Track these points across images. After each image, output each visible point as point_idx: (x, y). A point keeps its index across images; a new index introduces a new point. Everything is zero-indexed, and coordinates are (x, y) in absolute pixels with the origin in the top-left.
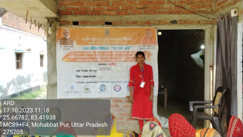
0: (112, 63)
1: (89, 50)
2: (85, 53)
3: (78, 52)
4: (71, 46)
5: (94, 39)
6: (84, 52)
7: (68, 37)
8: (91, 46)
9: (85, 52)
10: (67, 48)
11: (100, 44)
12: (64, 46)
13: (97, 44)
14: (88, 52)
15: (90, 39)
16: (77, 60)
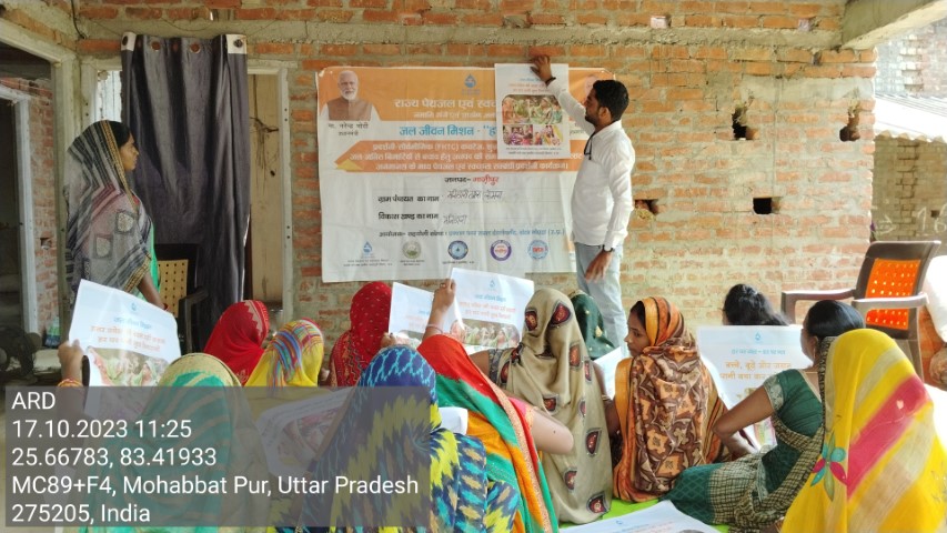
0: (482, 175)
1: (418, 137)
2: (403, 146)
3: (384, 142)
4: (363, 122)
5: (430, 103)
6: (401, 142)
7: (352, 97)
8: (423, 124)
9: (406, 142)
10: (351, 130)
11: (449, 119)
12: (342, 122)
13: (440, 119)
14: (412, 142)
15: (420, 103)
16: (380, 167)
